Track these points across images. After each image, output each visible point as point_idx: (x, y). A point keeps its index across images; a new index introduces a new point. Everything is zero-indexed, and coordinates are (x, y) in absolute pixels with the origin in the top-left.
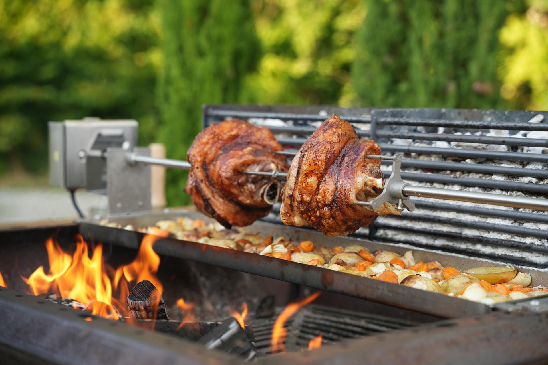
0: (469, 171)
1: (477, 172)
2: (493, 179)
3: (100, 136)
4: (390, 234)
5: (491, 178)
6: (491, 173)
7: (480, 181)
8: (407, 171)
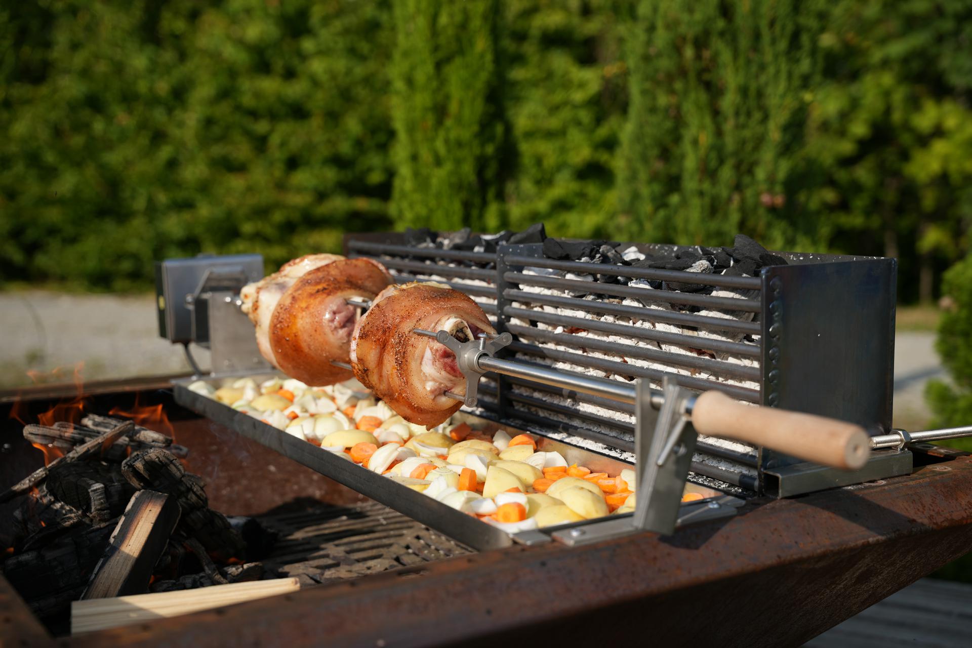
3: (210, 276)
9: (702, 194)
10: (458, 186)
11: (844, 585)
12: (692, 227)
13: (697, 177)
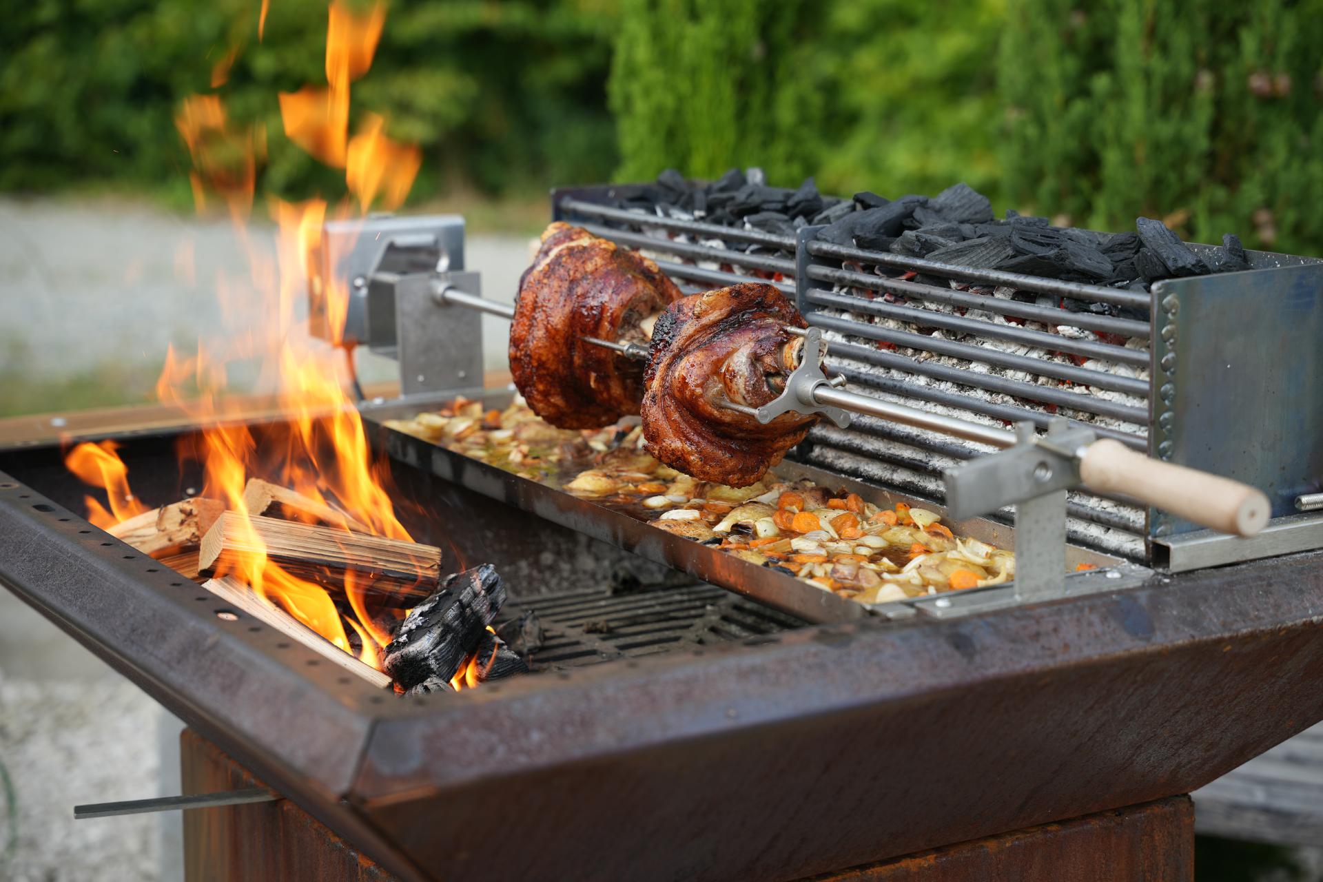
0: (941, 353)
1: (951, 355)
2: (971, 370)
3: (392, 248)
4: (830, 455)
5: (967, 367)
6: (966, 359)
7: (951, 372)
8: (853, 344)
9: (1148, 75)
10: (730, 55)
11: (1288, 679)
12: (1129, 134)
13: (1140, 45)
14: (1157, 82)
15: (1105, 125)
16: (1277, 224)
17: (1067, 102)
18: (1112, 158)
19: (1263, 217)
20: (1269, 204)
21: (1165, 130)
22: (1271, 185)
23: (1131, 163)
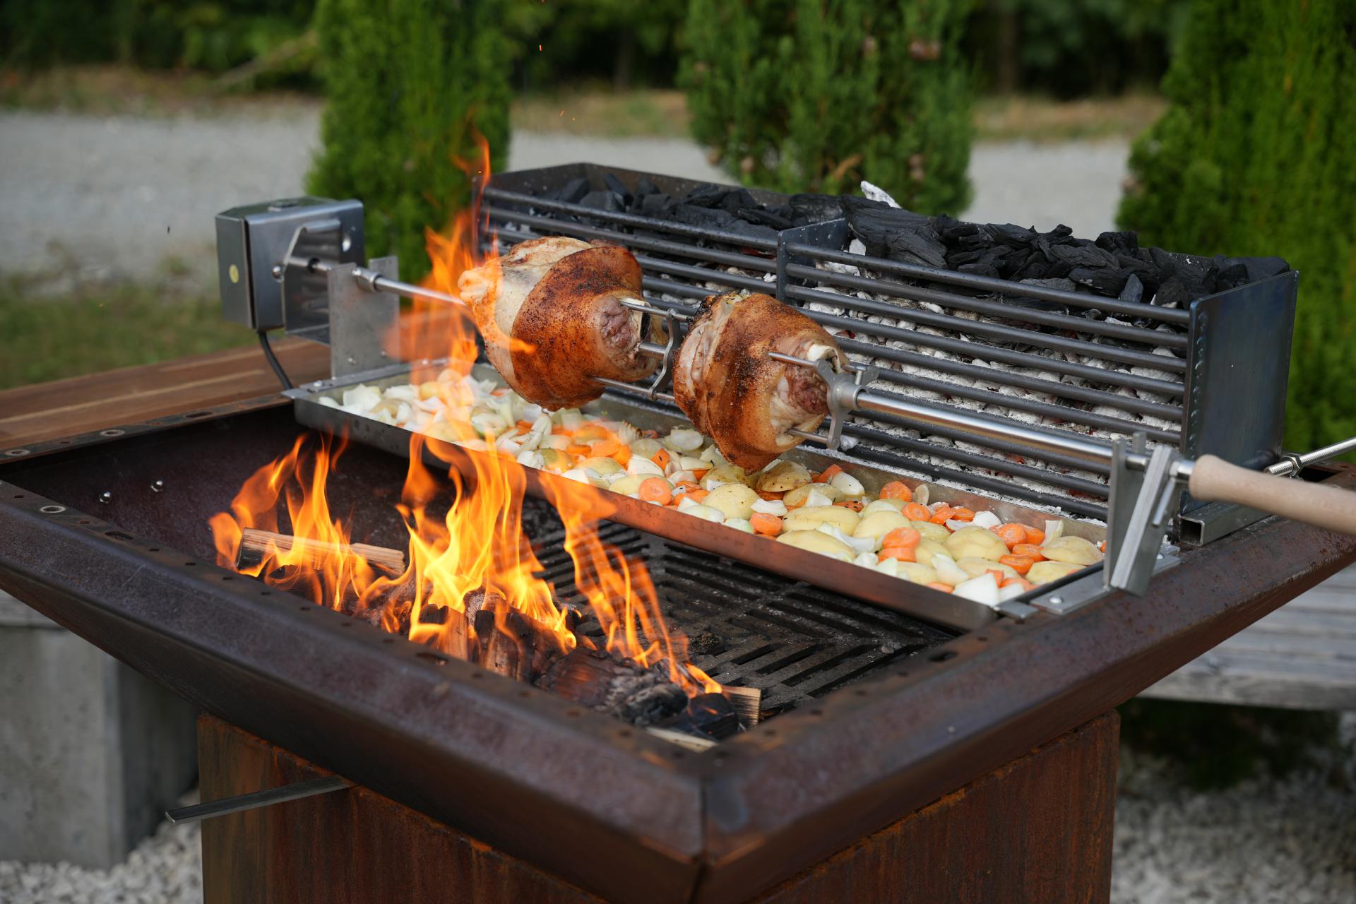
3: (303, 233)
9: (827, 39)
12: (814, 91)
13: (819, 14)
14: (835, 48)
15: (790, 81)
16: (925, 167)
17: (752, 62)
18: (799, 111)
19: (916, 160)
20: (920, 150)
21: (843, 88)
22: (923, 134)
23: (815, 115)
